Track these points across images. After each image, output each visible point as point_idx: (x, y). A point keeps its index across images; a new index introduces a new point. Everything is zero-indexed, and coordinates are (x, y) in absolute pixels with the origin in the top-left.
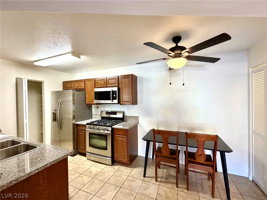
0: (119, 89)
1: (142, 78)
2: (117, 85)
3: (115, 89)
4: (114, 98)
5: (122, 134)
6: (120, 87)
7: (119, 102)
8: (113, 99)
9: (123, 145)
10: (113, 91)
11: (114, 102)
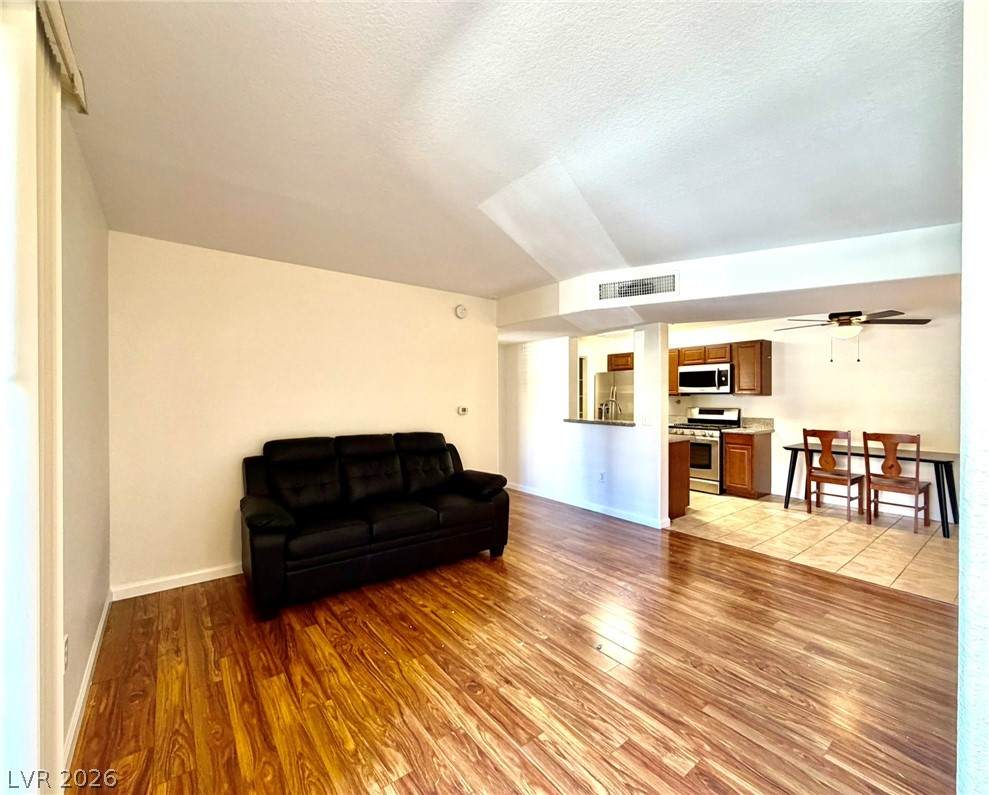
0: (732, 368)
1: (781, 345)
2: (728, 359)
3: (726, 367)
4: (722, 383)
5: (741, 442)
6: (735, 362)
7: (732, 391)
8: (719, 386)
9: (742, 461)
10: (720, 372)
11: (720, 391)
